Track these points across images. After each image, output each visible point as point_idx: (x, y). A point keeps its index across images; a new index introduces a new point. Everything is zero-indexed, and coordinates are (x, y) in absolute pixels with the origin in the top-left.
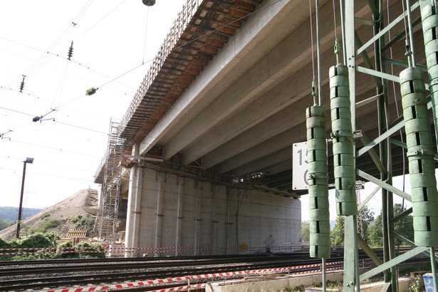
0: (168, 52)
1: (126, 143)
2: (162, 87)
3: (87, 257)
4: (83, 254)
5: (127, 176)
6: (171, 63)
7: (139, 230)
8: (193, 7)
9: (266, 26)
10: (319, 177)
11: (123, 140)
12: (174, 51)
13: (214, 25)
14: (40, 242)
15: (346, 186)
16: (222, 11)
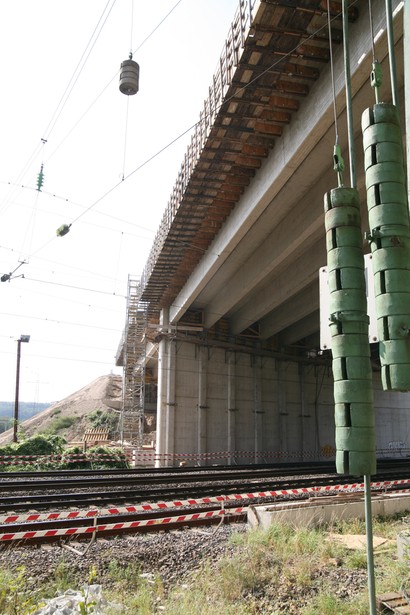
0: (190, 172)
1: (150, 308)
2: (189, 224)
3: (102, 468)
5: (155, 354)
6: (196, 187)
7: (175, 428)
8: (217, 100)
10: (348, 318)
11: (147, 304)
12: (198, 169)
13: (251, 124)
14: (41, 448)
15: (397, 333)
16: (259, 101)
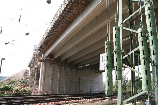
0: (55, 20)
2: (53, 33)
3: (24, 94)
4: (23, 93)
5: (40, 65)
6: (56, 24)
7: (44, 85)
8: (65, 4)
9: (91, 12)
10: (109, 66)
11: (39, 52)
12: (58, 20)
13: (72, 11)
14: (7, 89)
15: (119, 69)
16: (75, 6)
